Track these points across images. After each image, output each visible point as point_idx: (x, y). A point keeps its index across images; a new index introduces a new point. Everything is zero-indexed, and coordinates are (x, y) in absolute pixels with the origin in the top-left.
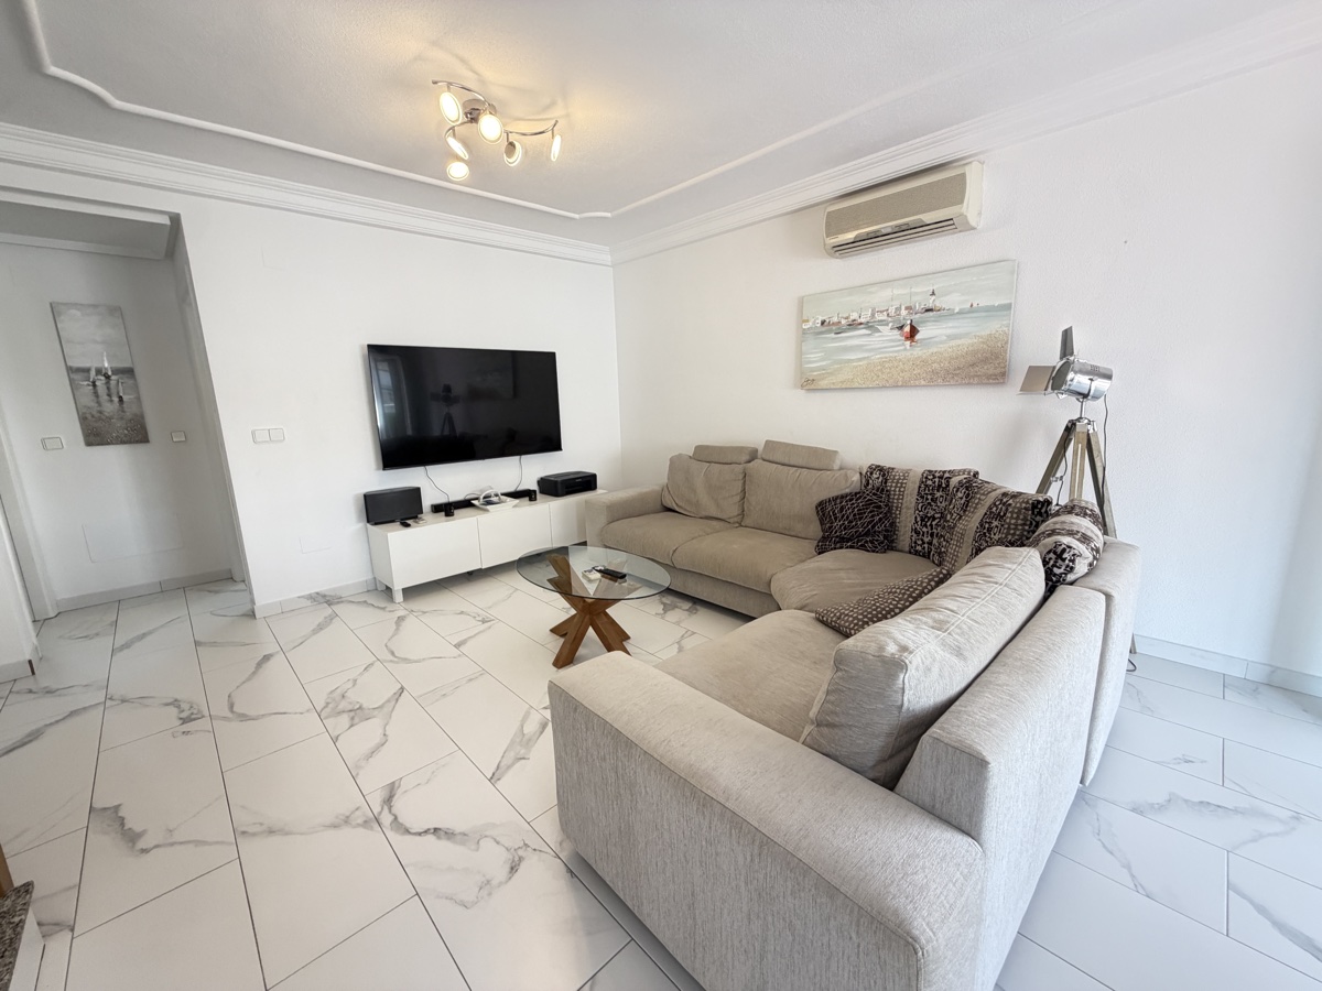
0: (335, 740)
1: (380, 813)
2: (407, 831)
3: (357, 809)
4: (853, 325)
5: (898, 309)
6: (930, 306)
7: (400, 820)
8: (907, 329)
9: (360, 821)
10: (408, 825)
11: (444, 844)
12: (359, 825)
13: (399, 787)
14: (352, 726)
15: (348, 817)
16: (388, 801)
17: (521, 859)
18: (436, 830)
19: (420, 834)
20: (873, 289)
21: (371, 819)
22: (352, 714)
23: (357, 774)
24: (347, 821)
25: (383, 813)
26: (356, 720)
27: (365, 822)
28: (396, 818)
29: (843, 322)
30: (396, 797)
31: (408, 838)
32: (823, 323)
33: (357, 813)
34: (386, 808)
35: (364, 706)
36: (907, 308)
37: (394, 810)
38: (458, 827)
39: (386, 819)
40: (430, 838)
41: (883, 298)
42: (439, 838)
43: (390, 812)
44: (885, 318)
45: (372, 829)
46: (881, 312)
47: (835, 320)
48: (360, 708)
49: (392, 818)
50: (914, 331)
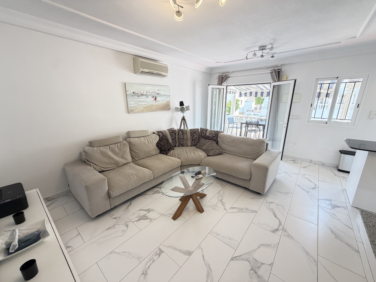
0: (271, 265)
1: (281, 229)
2: (280, 221)
3: (284, 236)
4: (142, 95)
5: (152, 92)
6: (158, 93)
7: (279, 224)
8: (154, 98)
9: (286, 233)
10: (279, 222)
11: (276, 214)
12: (287, 232)
13: (272, 230)
14: (262, 264)
15: (288, 236)
16: (277, 230)
17: (269, 202)
18: (275, 216)
19: (278, 219)
20: (146, 86)
21: (284, 230)
22: (257, 270)
23: (277, 244)
24: (289, 236)
25: (280, 229)
26: (259, 264)
27: (285, 231)
28: (279, 225)
29: (139, 93)
30: (276, 229)
31: (281, 220)
32: (133, 93)
33: (285, 235)
34: (279, 229)
35: (250, 268)
36: (154, 92)
37: (278, 227)
38: (272, 213)
39: (281, 227)
40: (277, 216)
41: (149, 88)
42: (276, 215)
43: (279, 228)
44: (150, 94)
45: (285, 229)
46: (149, 92)
47: (137, 92)
48: (252, 269)
49: (280, 226)
50: (156, 99)
